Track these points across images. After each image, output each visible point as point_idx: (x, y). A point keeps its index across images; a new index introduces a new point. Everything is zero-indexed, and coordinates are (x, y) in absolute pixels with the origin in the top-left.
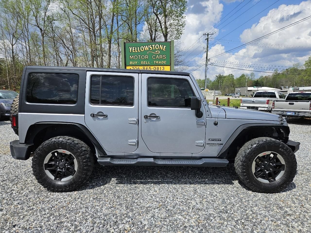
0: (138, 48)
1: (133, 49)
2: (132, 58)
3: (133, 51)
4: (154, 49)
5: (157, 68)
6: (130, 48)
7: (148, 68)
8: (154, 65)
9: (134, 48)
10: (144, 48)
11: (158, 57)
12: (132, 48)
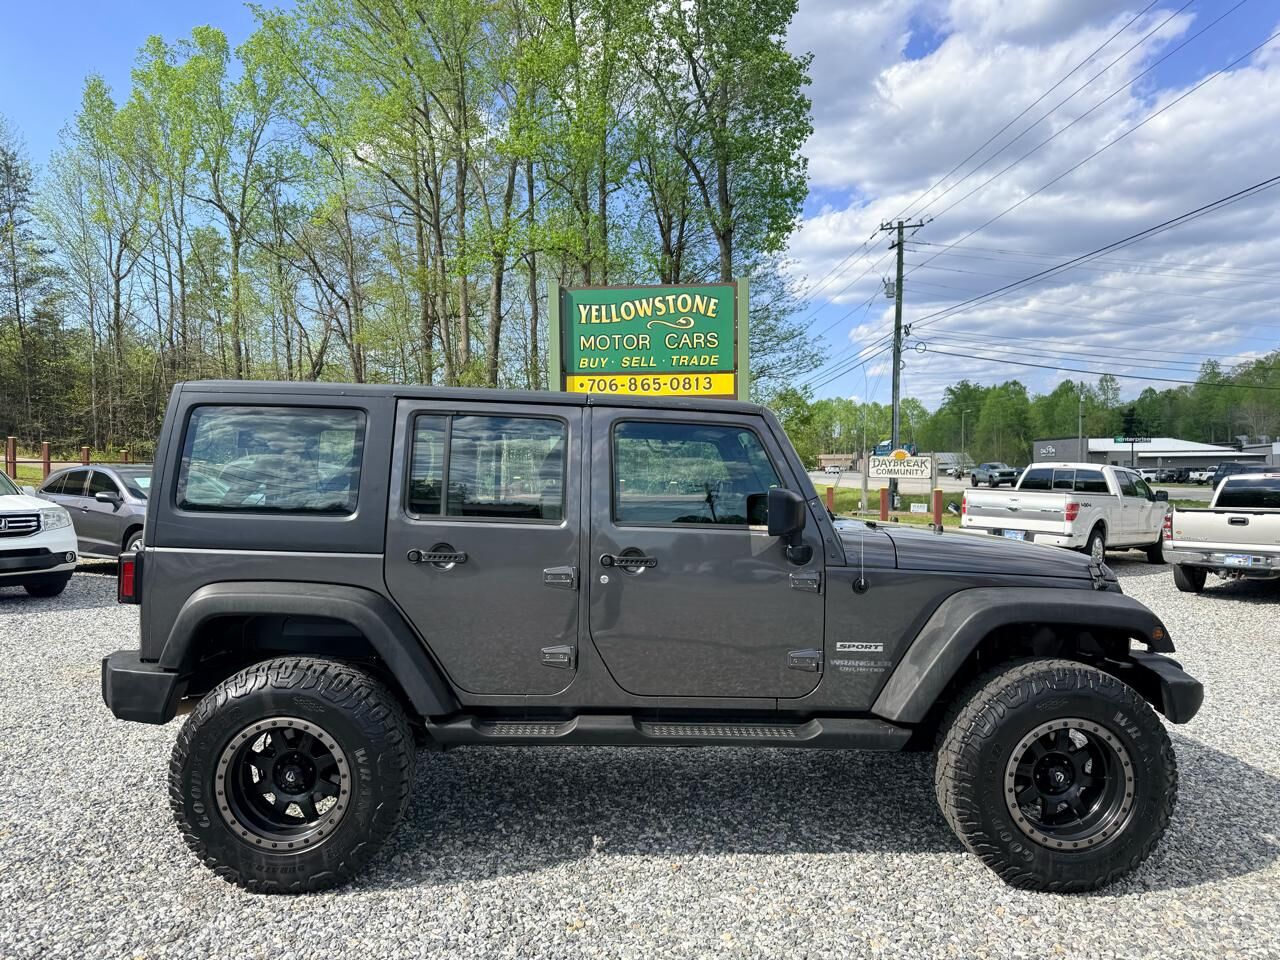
0: (613, 307)
1: (594, 313)
2: (587, 345)
3: (594, 320)
4: (672, 311)
5: (682, 383)
6: (581, 307)
7: (651, 382)
8: (672, 369)
9: (597, 307)
10: (636, 309)
11: (688, 341)
12: (588, 307)
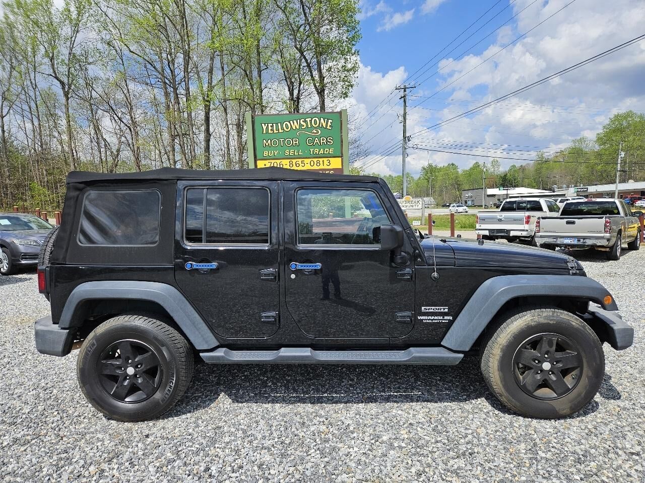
0: (279, 124)
1: (270, 128)
2: (267, 144)
3: (270, 132)
4: (309, 126)
5: (316, 163)
6: (263, 125)
7: (300, 163)
8: (311, 156)
10: (291, 124)
11: (318, 141)
